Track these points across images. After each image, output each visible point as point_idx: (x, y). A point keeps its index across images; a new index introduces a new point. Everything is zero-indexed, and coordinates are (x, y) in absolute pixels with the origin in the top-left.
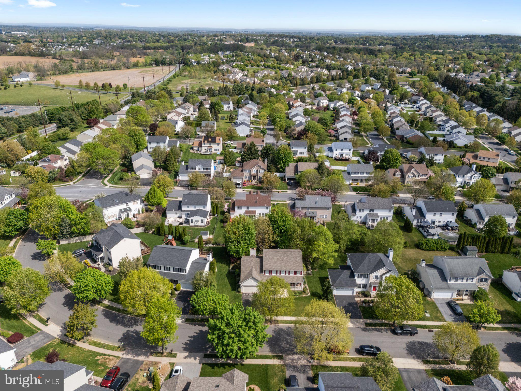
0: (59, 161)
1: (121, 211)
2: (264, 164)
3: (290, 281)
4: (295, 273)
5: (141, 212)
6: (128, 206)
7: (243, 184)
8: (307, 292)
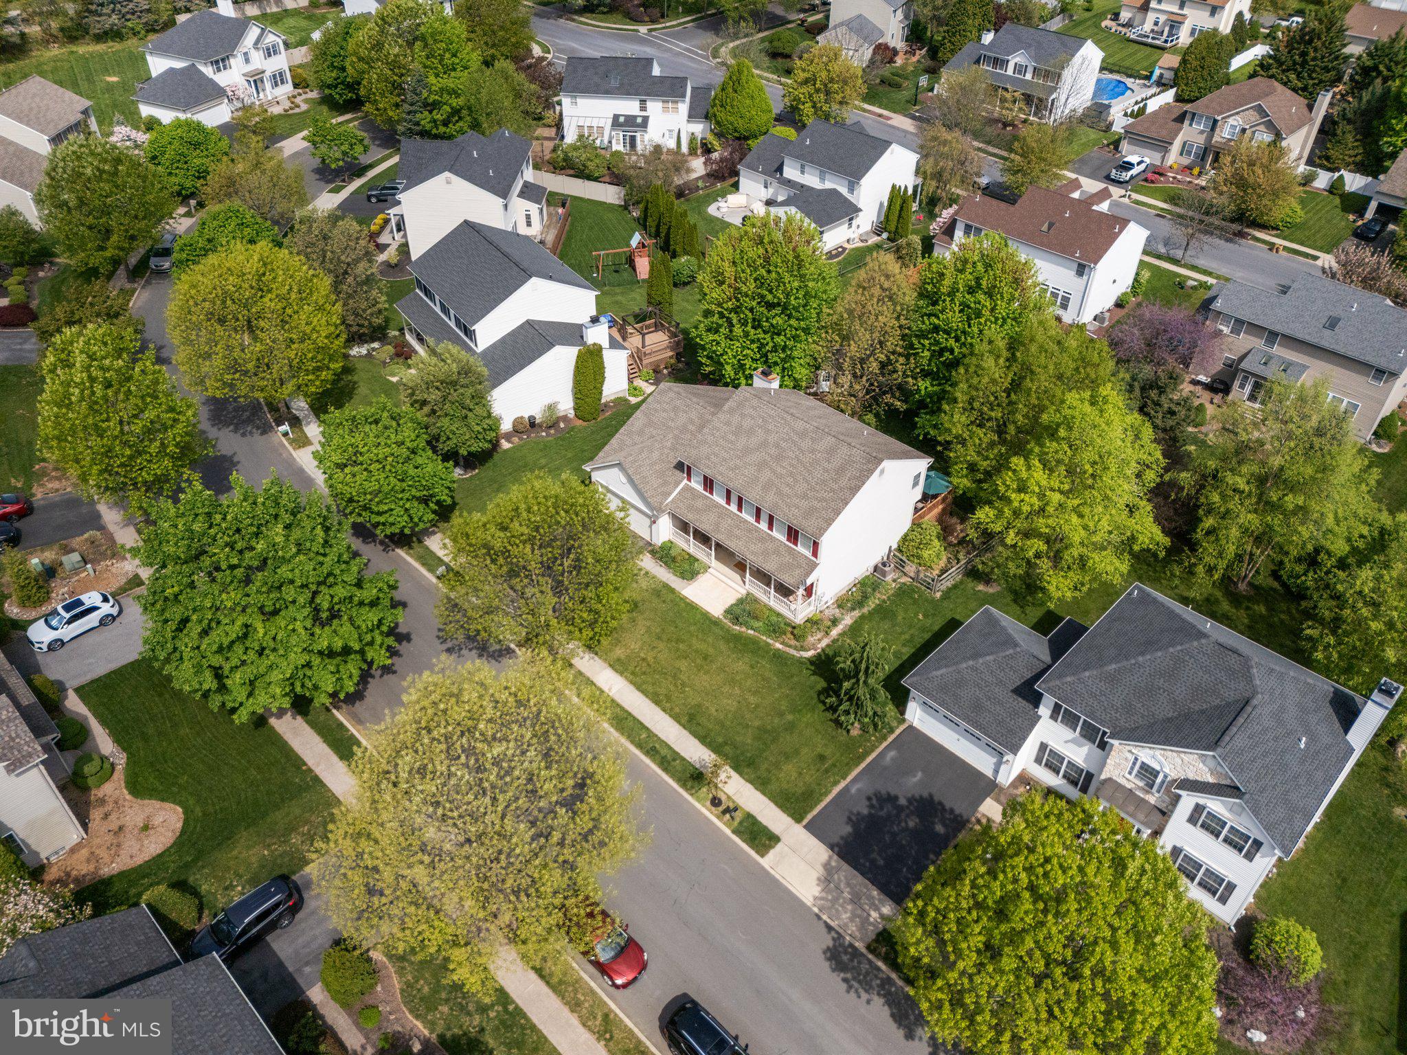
1: (616, 122)
2: (1305, 111)
3: (753, 557)
4: (793, 534)
5: (685, 149)
6: (643, 109)
7: (1150, 175)
8: (811, 639)
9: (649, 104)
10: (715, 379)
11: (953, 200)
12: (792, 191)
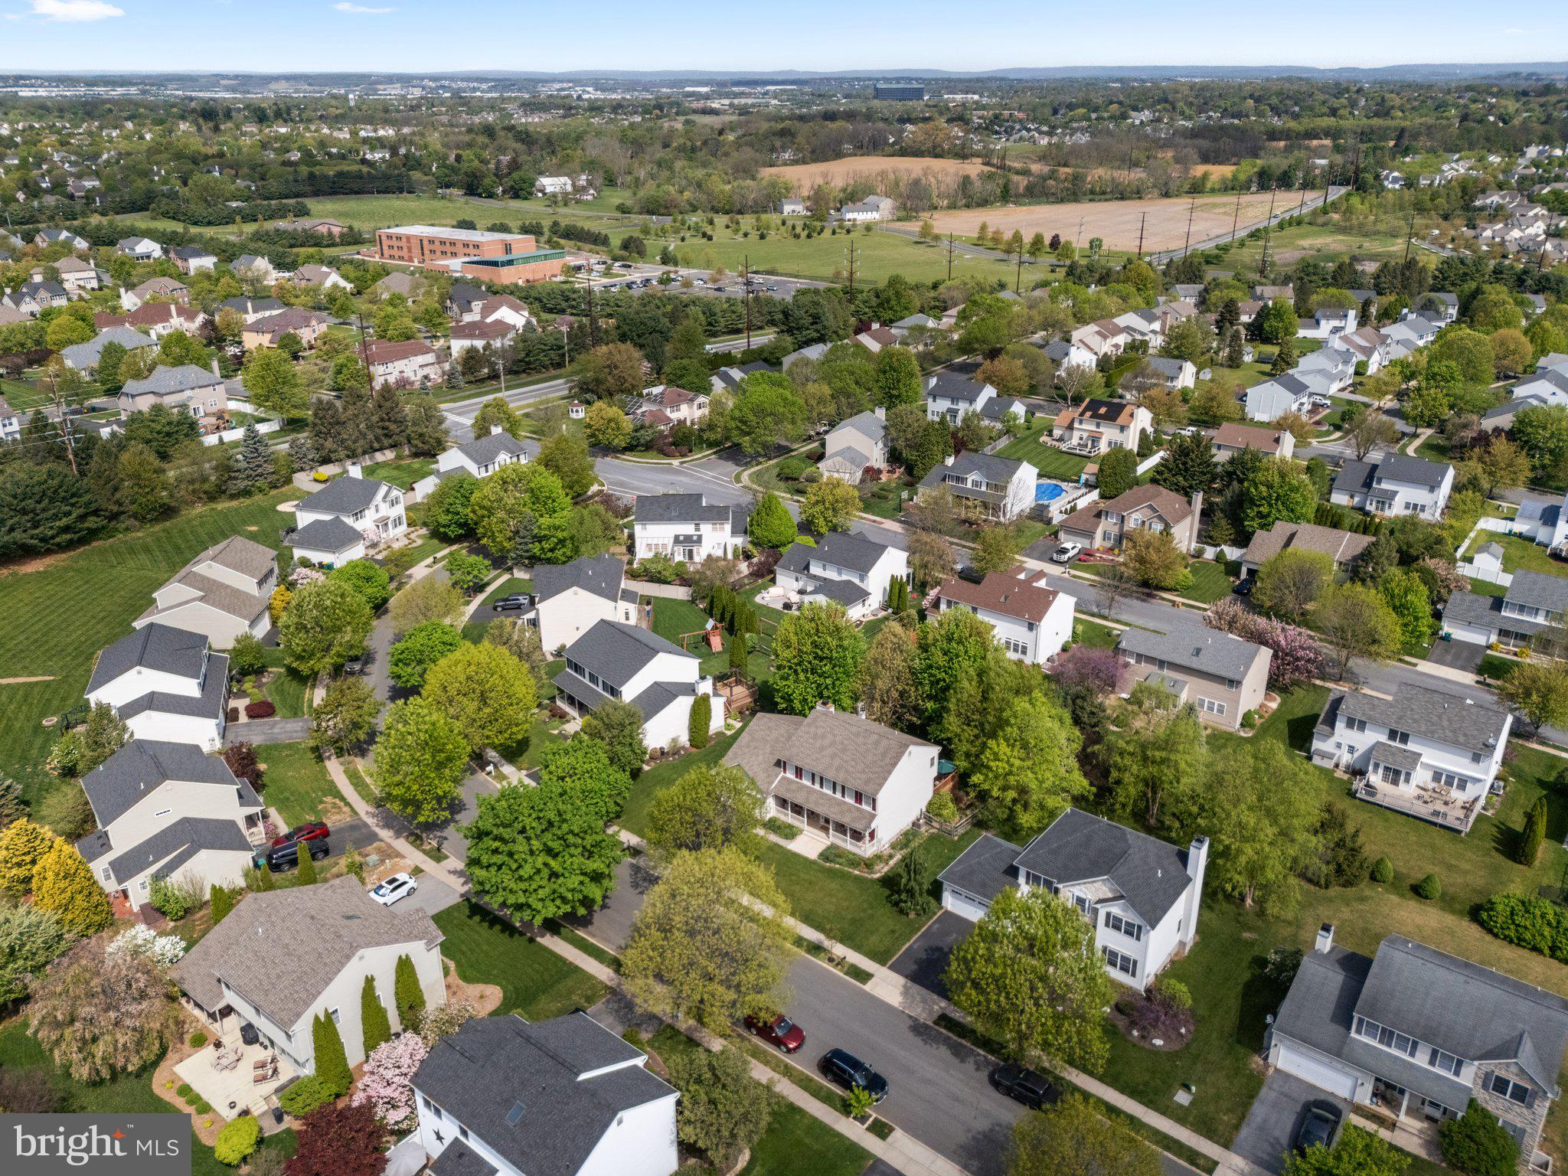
0: (684, 407)
1: (677, 540)
2: (1186, 506)
3: (834, 815)
4: (859, 797)
5: (730, 556)
6: (697, 529)
7: (1082, 556)
8: (877, 868)
9: (702, 526)
10: (790, 711)
11: (938, 583)
12: (818, 583)
